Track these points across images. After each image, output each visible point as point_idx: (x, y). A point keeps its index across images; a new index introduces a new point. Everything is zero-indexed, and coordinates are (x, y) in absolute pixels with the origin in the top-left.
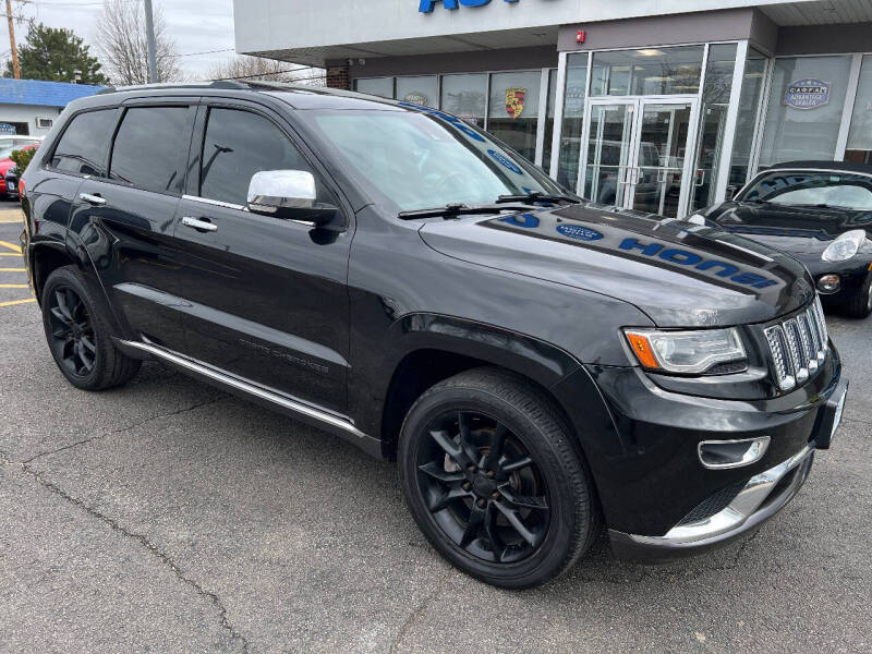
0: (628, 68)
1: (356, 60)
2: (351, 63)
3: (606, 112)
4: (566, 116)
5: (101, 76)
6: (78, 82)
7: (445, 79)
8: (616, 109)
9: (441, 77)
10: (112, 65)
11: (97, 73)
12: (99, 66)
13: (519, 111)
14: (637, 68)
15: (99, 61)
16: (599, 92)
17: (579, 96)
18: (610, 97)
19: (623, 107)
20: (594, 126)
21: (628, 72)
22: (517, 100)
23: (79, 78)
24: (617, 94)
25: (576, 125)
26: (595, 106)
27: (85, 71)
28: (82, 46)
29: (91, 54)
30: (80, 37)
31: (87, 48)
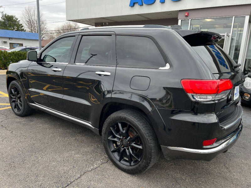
2: (104, 24)
5: (23, 29)
6: (16, 30)
10: (27, 26)
11: (22, 28)
12: (23, 26)
15: (23, 25)
23: (16, 29)
27: (18, 27)
28: (18, 20)
29: (20, 23)
30: (17, 18)
31: (19, 21)
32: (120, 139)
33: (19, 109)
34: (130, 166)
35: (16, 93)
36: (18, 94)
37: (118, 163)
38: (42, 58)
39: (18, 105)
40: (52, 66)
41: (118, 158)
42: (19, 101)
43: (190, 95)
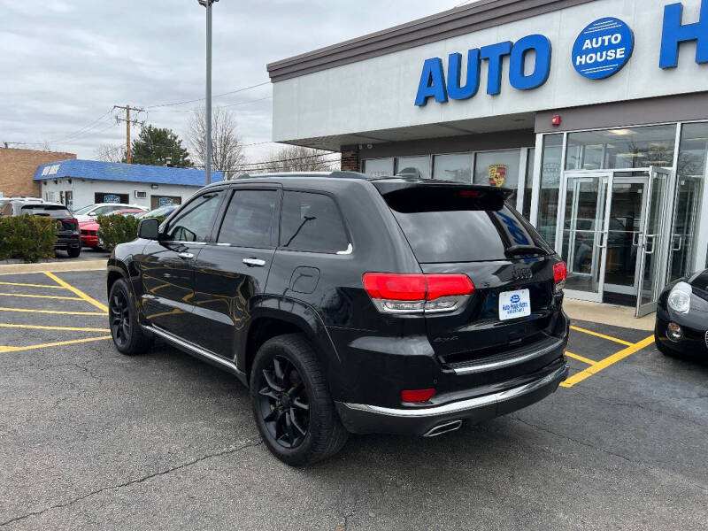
0: (600, 146)
1: (365, 146)
2: (361, 147)
3: (581, 184)
4: (543, 187)
5: (188, 161)
6: (169, 165)
7: (436, 158)
8: (591, 180)
9: (434, 156)
10: (197, 154)
11: (186, 159)
12: (187, 154)
13: (500, 183)
14: (609, 146)
15: (188, 151)
16: (572, 167)
17: (556, 170)
18: (584, 170)
19: (597, 179)
20: (570, 194)
21: (601, 150)
22: (499, 174)
23: (169, 163)
24: (590, 168)
25: (552, 194)
26: (571, 178)
27: (176, 157)
28: (177, 141)
29: (183, 146)
30: (176, 134)
31: (180, 142)
32: (278, 392)
33: (124, 339)
34: (292, 448)
35: (121, 304)
36: (124, 306)
37: (273, 442)
38: (170, 233)
39: (122, 330)
40: (188, 248)
41: (274, 432)
42: (125, 320)
43: (376, 301)
